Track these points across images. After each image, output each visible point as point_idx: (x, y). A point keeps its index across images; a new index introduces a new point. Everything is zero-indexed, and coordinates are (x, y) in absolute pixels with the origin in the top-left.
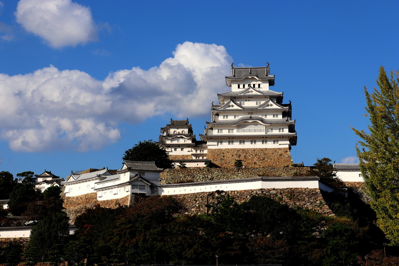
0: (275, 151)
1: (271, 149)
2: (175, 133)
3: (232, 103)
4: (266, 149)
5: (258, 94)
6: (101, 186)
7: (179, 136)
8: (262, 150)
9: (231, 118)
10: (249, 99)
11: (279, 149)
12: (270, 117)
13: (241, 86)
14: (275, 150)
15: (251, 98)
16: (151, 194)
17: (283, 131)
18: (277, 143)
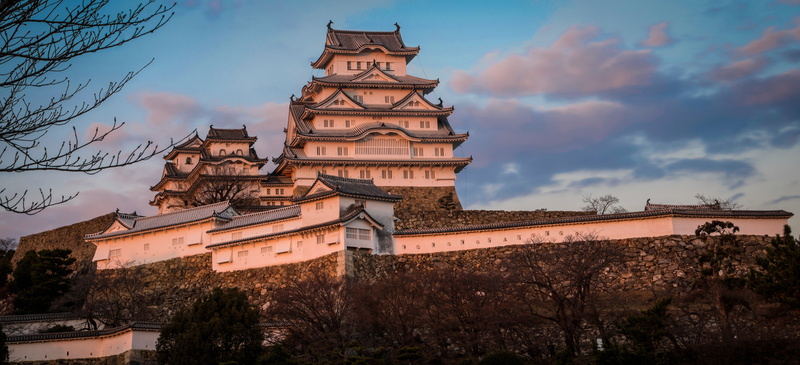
0: (430, 193)
1: (421, 189)
2: (223, 154)
3: (341, 96)
4: (412, 188)
5: (390, 80)
6: (227, 237)
7: (234, 160)
8: (404, 189)
9: (340, 125)
10: (371, 90)
11: (436, 188)
12: (414, 126)
13: (354, 66)
14: (430, 191)
15: (375, 87)
16: (380, 252)
17: (442, 154)
18: (433, 177)
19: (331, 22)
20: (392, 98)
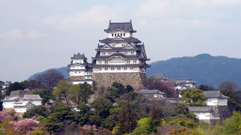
1: (129, 73)
2: (76, 62)
4: (126, 73)
5: (122, 40)
7: (77, 65)
8: (124, 73)
9: (107, 54)
10: (118, 43)
11: (133, 73)
12: (129, 54)
13: (114, 35)
14: (131, 73)
17: (136, 62)
18: (133, 69)
19: (111, 20)
20: (124, 45)
